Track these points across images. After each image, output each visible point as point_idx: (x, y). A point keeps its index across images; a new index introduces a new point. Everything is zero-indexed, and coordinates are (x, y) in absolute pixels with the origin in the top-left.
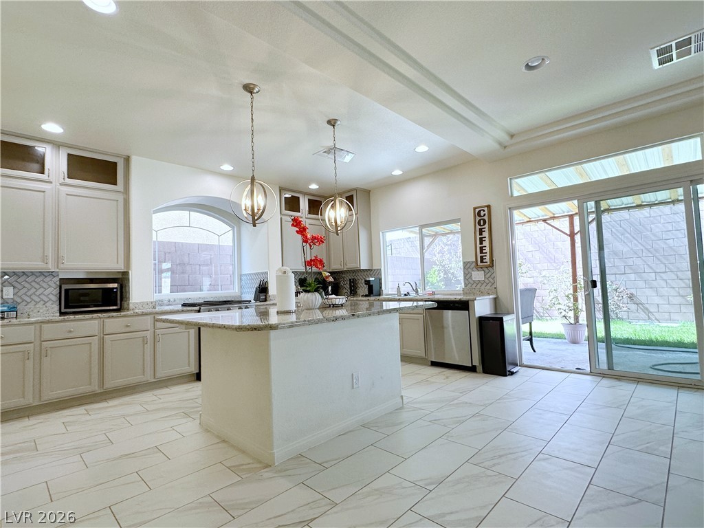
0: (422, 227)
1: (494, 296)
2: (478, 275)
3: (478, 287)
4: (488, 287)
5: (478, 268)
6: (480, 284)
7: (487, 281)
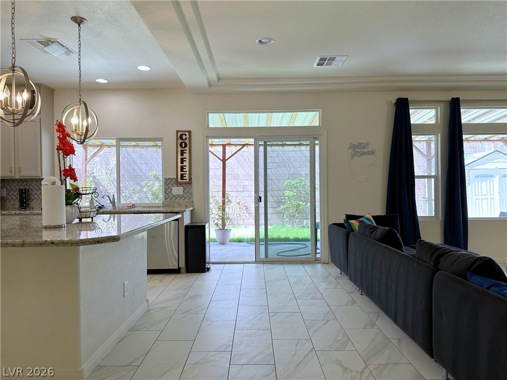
0: (119, 140)
1: (192, 209)
2: (177, 190)
3: (177, 200)
4: (186, 200)
5: (178, 184)
6: (179, 198)
7: (185, 196)
